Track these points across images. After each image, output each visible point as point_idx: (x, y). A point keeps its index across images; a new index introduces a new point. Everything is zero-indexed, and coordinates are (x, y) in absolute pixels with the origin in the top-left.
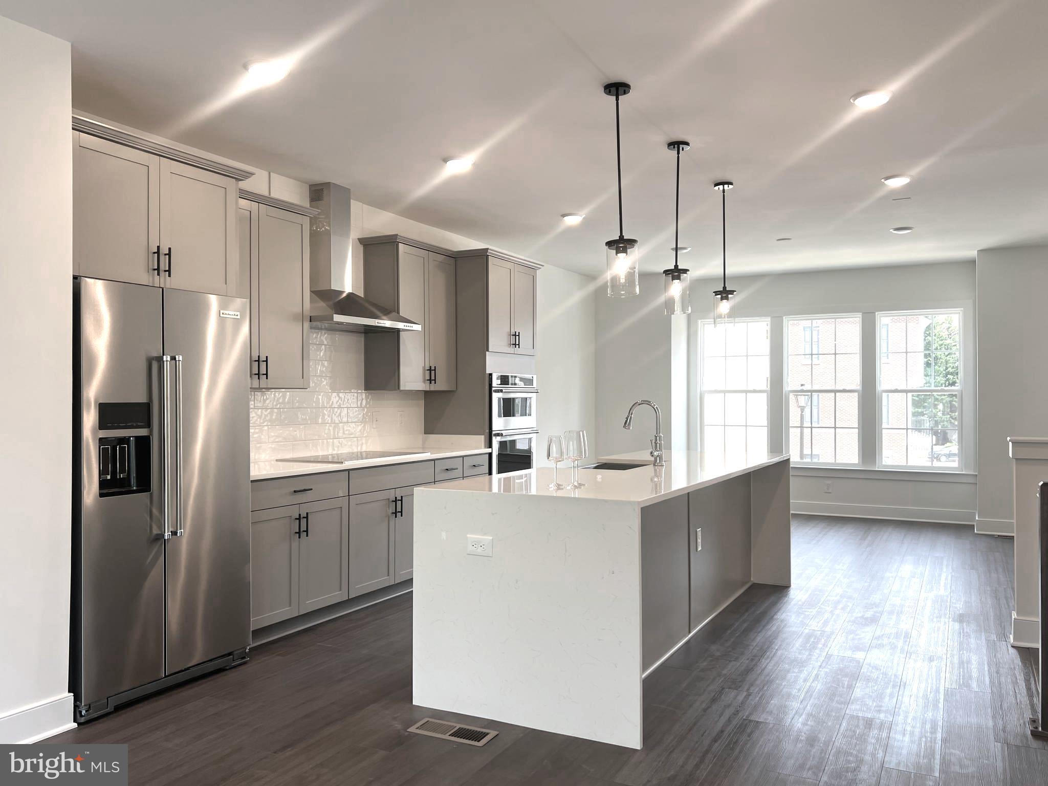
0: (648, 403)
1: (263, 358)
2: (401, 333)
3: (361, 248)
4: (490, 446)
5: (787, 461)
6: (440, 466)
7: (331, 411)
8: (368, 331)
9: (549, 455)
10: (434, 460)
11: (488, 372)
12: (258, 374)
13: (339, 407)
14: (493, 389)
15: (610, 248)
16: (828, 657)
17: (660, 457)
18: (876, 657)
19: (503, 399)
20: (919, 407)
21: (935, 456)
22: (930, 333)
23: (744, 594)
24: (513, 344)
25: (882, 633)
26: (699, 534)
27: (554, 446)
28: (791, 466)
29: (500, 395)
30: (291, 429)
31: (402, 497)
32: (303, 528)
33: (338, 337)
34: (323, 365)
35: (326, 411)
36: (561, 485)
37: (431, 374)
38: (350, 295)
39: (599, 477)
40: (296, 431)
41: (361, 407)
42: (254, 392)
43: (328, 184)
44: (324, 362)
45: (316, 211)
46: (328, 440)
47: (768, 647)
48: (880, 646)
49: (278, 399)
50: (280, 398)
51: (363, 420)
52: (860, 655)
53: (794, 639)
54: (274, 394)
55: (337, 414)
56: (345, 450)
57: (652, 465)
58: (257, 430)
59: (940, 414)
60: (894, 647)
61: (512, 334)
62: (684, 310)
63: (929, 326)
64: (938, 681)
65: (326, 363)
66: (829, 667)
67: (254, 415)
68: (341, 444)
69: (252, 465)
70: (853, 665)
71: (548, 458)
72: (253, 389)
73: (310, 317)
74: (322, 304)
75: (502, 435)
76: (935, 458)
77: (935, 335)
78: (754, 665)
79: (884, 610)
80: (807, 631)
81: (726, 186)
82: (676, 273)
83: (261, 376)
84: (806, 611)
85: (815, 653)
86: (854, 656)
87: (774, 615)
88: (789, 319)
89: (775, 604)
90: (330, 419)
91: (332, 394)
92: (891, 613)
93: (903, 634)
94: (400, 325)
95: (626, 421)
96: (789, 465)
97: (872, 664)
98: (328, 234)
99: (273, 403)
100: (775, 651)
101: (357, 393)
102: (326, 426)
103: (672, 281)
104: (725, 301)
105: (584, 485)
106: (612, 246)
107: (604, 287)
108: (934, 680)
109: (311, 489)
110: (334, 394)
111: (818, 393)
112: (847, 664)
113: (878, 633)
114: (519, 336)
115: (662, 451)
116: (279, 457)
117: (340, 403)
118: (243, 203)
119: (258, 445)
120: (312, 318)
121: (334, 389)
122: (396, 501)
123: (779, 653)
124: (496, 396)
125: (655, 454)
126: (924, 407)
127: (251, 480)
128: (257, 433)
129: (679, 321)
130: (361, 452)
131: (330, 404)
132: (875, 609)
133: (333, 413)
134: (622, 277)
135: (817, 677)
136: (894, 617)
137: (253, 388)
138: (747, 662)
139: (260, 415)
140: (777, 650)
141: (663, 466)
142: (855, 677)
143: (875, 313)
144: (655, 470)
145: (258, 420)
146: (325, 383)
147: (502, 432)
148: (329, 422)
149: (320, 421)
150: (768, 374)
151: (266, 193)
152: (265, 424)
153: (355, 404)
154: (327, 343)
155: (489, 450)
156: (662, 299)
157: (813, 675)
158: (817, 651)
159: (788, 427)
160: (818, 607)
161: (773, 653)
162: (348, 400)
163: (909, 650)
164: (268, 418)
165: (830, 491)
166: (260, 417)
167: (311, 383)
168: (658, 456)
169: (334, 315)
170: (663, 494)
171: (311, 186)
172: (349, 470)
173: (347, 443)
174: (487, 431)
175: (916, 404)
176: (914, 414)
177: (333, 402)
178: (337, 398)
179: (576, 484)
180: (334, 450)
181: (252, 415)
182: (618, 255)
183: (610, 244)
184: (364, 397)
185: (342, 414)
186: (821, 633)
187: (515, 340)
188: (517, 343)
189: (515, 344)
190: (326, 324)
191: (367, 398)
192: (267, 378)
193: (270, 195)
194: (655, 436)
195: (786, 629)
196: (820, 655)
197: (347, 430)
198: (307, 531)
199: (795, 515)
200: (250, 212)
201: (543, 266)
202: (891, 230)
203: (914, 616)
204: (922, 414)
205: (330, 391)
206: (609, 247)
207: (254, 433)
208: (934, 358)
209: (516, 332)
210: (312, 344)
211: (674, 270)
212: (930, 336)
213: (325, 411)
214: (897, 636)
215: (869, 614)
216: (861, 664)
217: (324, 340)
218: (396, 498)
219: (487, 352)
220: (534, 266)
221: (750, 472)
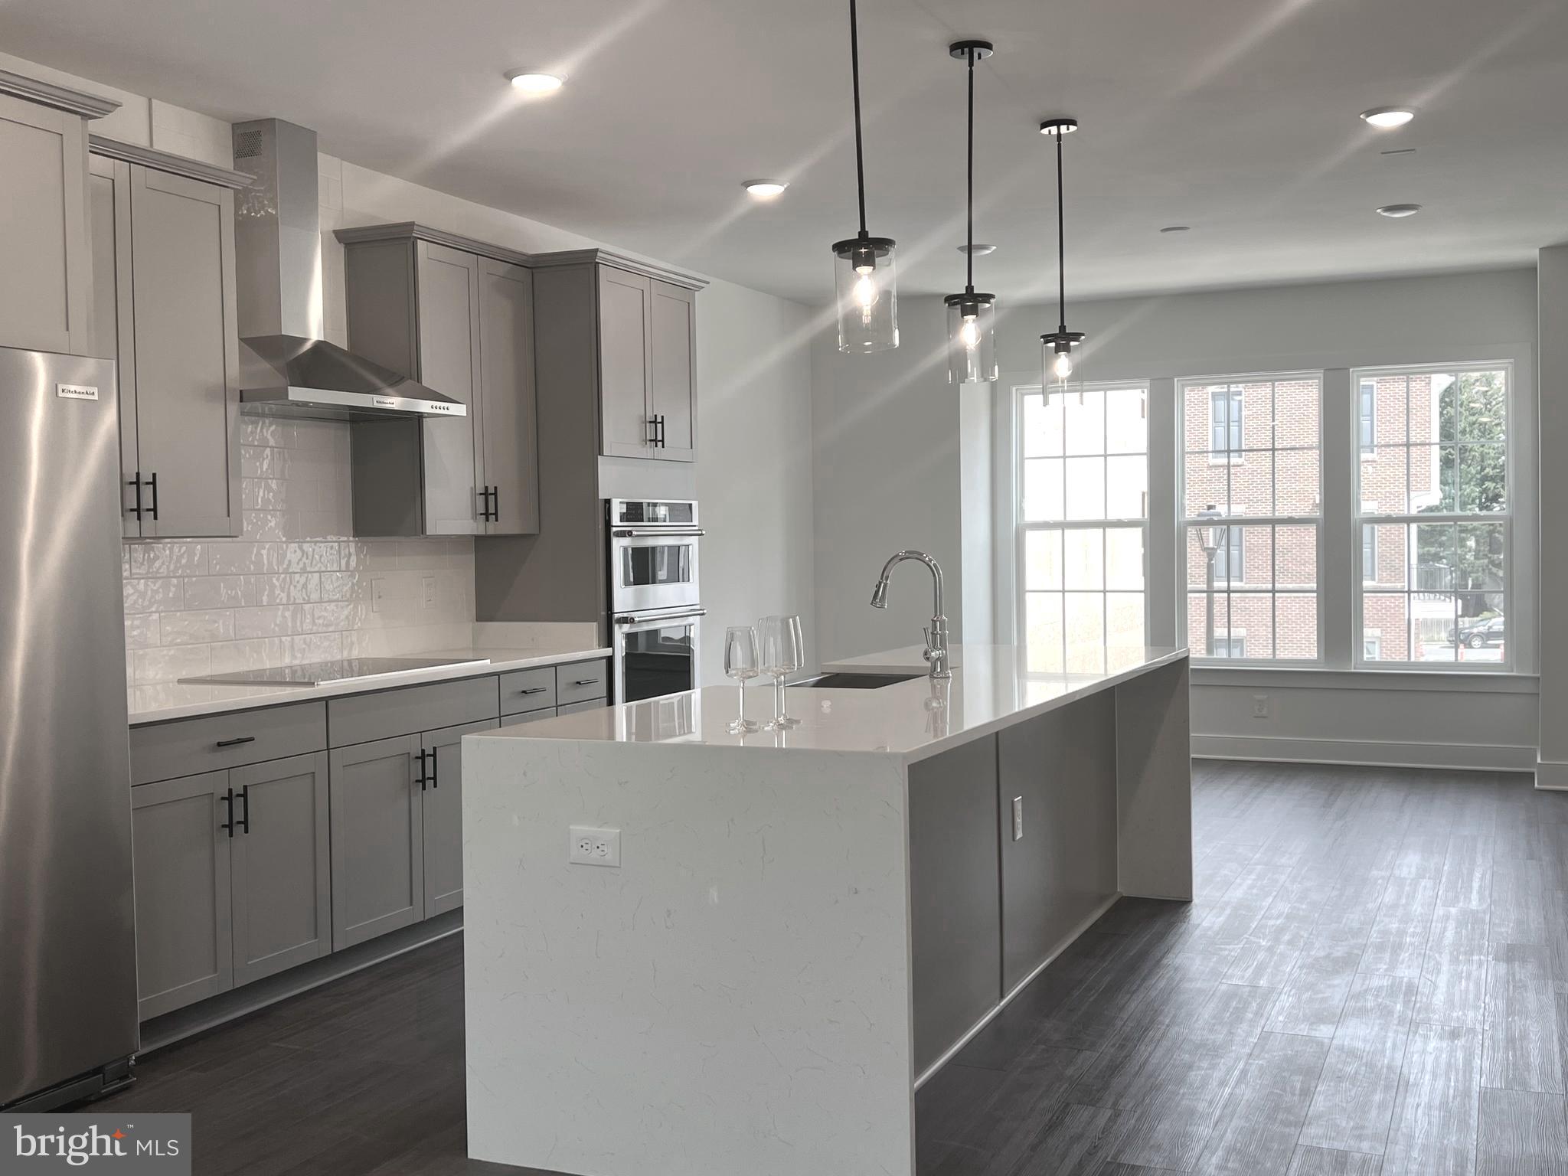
0: (916, 556)
1: (146, 477)
2: (426, 422)
3: (342, 248)
4: (610, 643)
5: (1185, 660)
6: (509, 685)
7: (288, 578)
8: (358, 418)
9: (728, 665)
10: (498, 674)
11: (602, 496)
12: (138, 510)
13: (304, 571)
14: (614, 529)
15: (842, 255)
16: (1265, 1037)
17: (942, 660)
18: (1355, 1034)
19: (633, 549)
20: (1432, 545)
21: (1462, 637)
22: (1452, 401)
23: (1105, 918)
24: (651, 440)
25: (1365, 987)
26: (1019, 807)
27: (739, 648)
28: (1191, 667)
29: (626, 541)
30: (207, 617)
31: (435, 749)
32: (239, 816)
33: (298, 431)
34: (268, 488)
35: (278, 580)
36: (754, 724)
37: (488, 501)
38: (320, 346)
39: (826, 705)
40: (216, 622)
41: (349, 571)
42: (130, 545)
43: (271, 121)
44: (270, 481)
45: (244, 179)
46: (283, 639)
47: (1152, 1021)
48: (1361, 1013)
49: (178, 560)
50: (182, 556)
51: (351, 595)
52: (1324, 1031)
53: (1200, 1004)
54: (171, 549)
55: (299, 586)
56: (315, 657)
57: (928, 676)
58: (137, 623)
59: (1470, 556)
60: (1386, 1012)
61: (648, 420)
62: (985, 373)
63: (1450, 387)
64: (1467, 1074)
65: (274, 485)
66: (1266, 1056)
67: (131, 591)
68: (309, 646)
69: (129, 691)
70: (1312, 1050)
71: (727, 672)
72: (129, 540)
73: (241, 391)
74: (264, 366)
75: (632, 621)
76: (1462, 642)
77: (1461, 405)
78: (1126, 1057)
79: (1369, 943)
80: (1223, 987)
81: (1063, 129)
82: (969, 301)
83: (143, 514)
84: (1221, 949)
85: (1239, 1030)
86: (1313, 1033)
87: (1162, 958)
88: (1184, 382)
89: (1162, 936)
90: (284, 595)
91: (287, 547)
92: (1380, 948)
93: (1404, 988)
94: (425, 406)
95: (877, 593)
96: (1188, 667)
97: (1346, 1048)
98: (272, 222)
99: (168, 567)
100: (1164, 1027)
101: (339, 542)
102: (279, 609)
103: (962, 317)
104: (1062, 354)
105: (798, 722)
106: (845, 252)
107: (832, 332)
108: (1461, 1073)
109: (252, 739)
110: (293, 545)
111: (1240, 526)
112: (1300, 1049)
113: (1357, 987)
114: (662, 423)
115: (946, 650)
116: (184, 674)
117: (305, 563)
118: (98, 163)
119: (141, 652)
120: (244, 395)
121: (292, 533)
122: (423, 757)
123: (1174, 1030)
124: (618, 545)
125: (933, 654)
126: (1441, 545)
127: (130, 722)
128: (138, 627)
129: (974, 394)
130: (350, 662)
131: (285, 566)
132: (1352, 942)
133: (291, 583)
134: (865, 313)
135: (1246, 1075)
136: (1387, 956)
137: (127, 538)
138: (1112, 1050)
139: (143, 590)
140: (1168, 1026)
141: (949, 677)
142: (1313, 1073)
143: (1348, 369)
144: (934, 687)
145: (140, 600)
146: (273, 524)
147: (633, 615)
148: (284, 601)
149: (265, 598)
150: (1144, 486)
151: (142, 142)
152: (153, 609)
153: (335, 565)
154: (276, 443)
155: (608, 651)
156: (944, 352)
157: (1237, 1073)
158: (1245, 1026)
159: (1184, 592)
160: (1245, 940)
161: (1161, 1031)
162: (321, 557)
163: (1414, 1017)
164: (160, 596)
165: (1264, 712)
166: (142, 595)
167: (245, 524)
168: (938, 659)
169: (289, 387)
170: (949, 738)
171: (235, 126)
172: (326, 700)
173: (322, 643)
174: (603, 613)
175: (1424, 538)
176: (1422, 559)
177: (290, 561)
178: (299, 553)
179: (782, 720)
180: (294, 657)
181: (128, 590)
182: (857, 269)
183: (841, 248)
184: (352, 550)
185: (309, 587)
186: (1250, 992)
187: (654, 431)
188: (660, 438)
189: (656, 440)
190: (272, 406)
191: (359, 551)
192: (156, 518)
193: (151, 145)
194: (933, 620)
195: (1186, 985)
196: (1249, 1034)
197: (319, 618)
198: (245, 822)
199: (1199, 762)
200: (113, 180)
201: (708, 283)
202: (1379, 211)
203: (1423, 951)
204: (1437, 558)
205: (284, 539)
206: (839, 253)
207: (133, 628)
208: (1460, 449)
209: (656, 416)
210: (245, 445)
211: (966, 297)
212: (1452, 407)
213: (274, 580)
214: (1393, 991)
215: (1339, 952)
216: (1325, 1049)
217: (269, 437)
218: (423, 751)
219: (599, 457)
220: (690, 284)
221: (1113, 687)
